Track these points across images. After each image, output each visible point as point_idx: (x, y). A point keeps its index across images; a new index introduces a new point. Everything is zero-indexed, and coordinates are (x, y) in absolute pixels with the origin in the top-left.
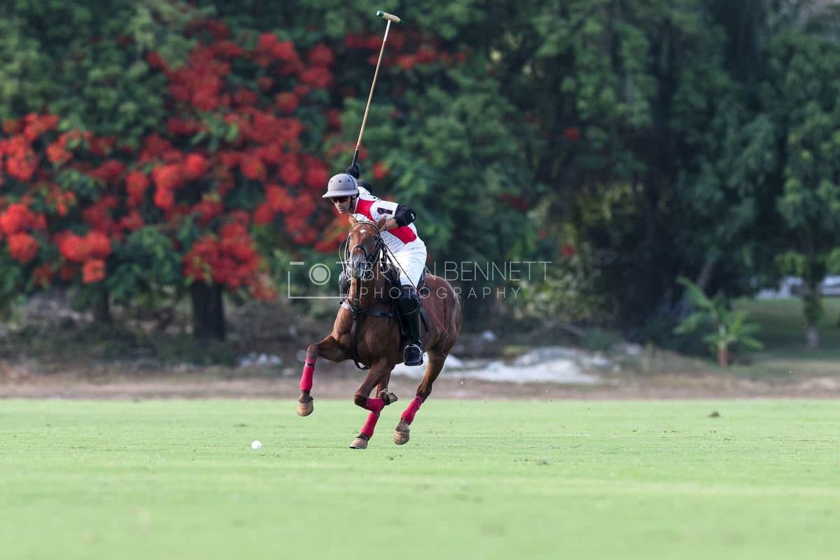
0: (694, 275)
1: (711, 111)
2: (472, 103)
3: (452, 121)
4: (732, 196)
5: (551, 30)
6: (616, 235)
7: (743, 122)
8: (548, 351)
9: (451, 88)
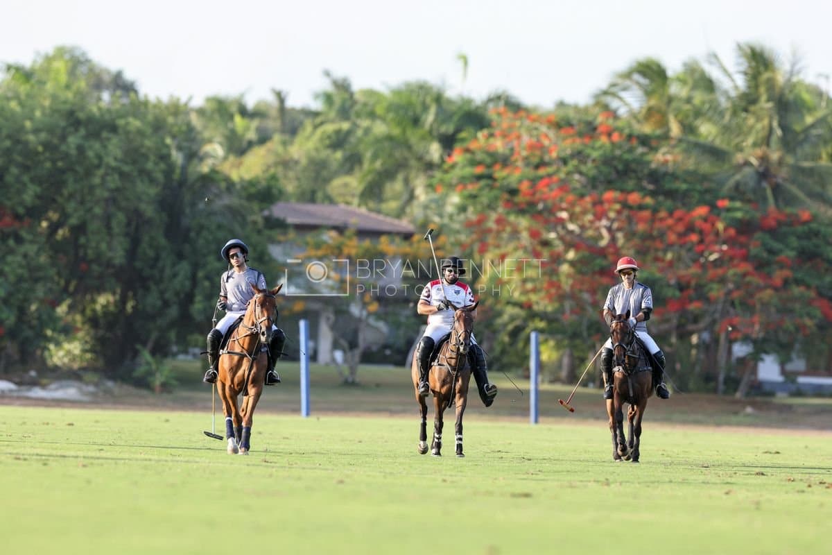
0: (144, 344)
1: (157, 259)
2: (31, 249)
3: (19, 258)
4: (166, 304)
5: (76, 210)
6: (102, 321)
7: (174, 265)
8: (64, 383)
9: (19, 240)
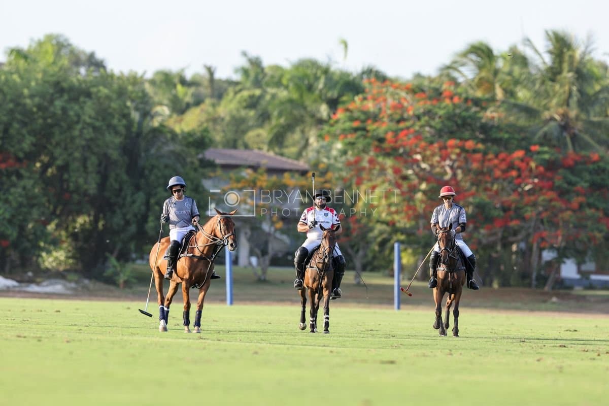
0: (112, 252)
1: (121, 190)
2: (29, 183)
3: (19, 190)
4: (128, 223)
5: (61, 154)
6: (81, 236)
7: (133, 194)
8: (53, 281)
9: (20, 176)
